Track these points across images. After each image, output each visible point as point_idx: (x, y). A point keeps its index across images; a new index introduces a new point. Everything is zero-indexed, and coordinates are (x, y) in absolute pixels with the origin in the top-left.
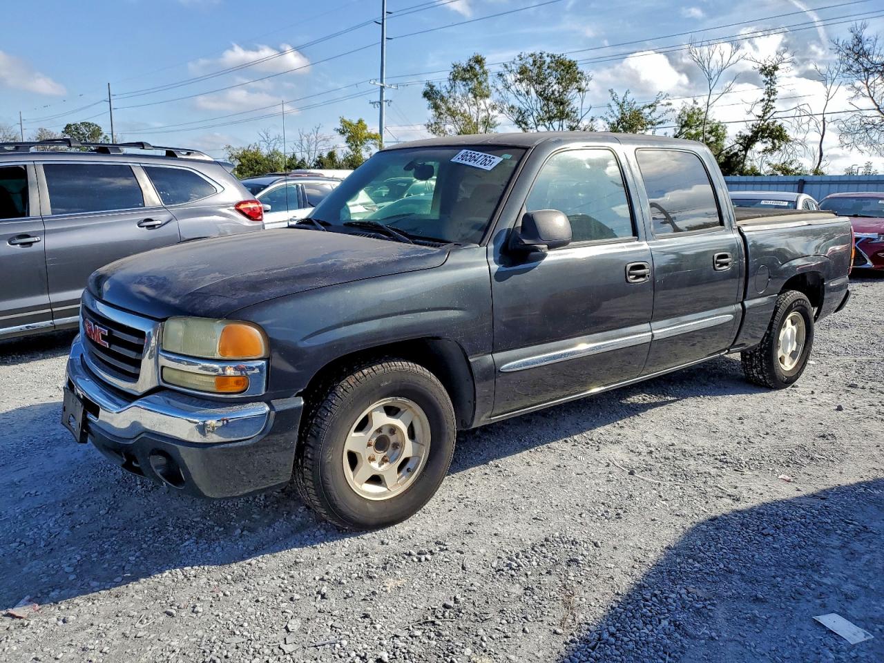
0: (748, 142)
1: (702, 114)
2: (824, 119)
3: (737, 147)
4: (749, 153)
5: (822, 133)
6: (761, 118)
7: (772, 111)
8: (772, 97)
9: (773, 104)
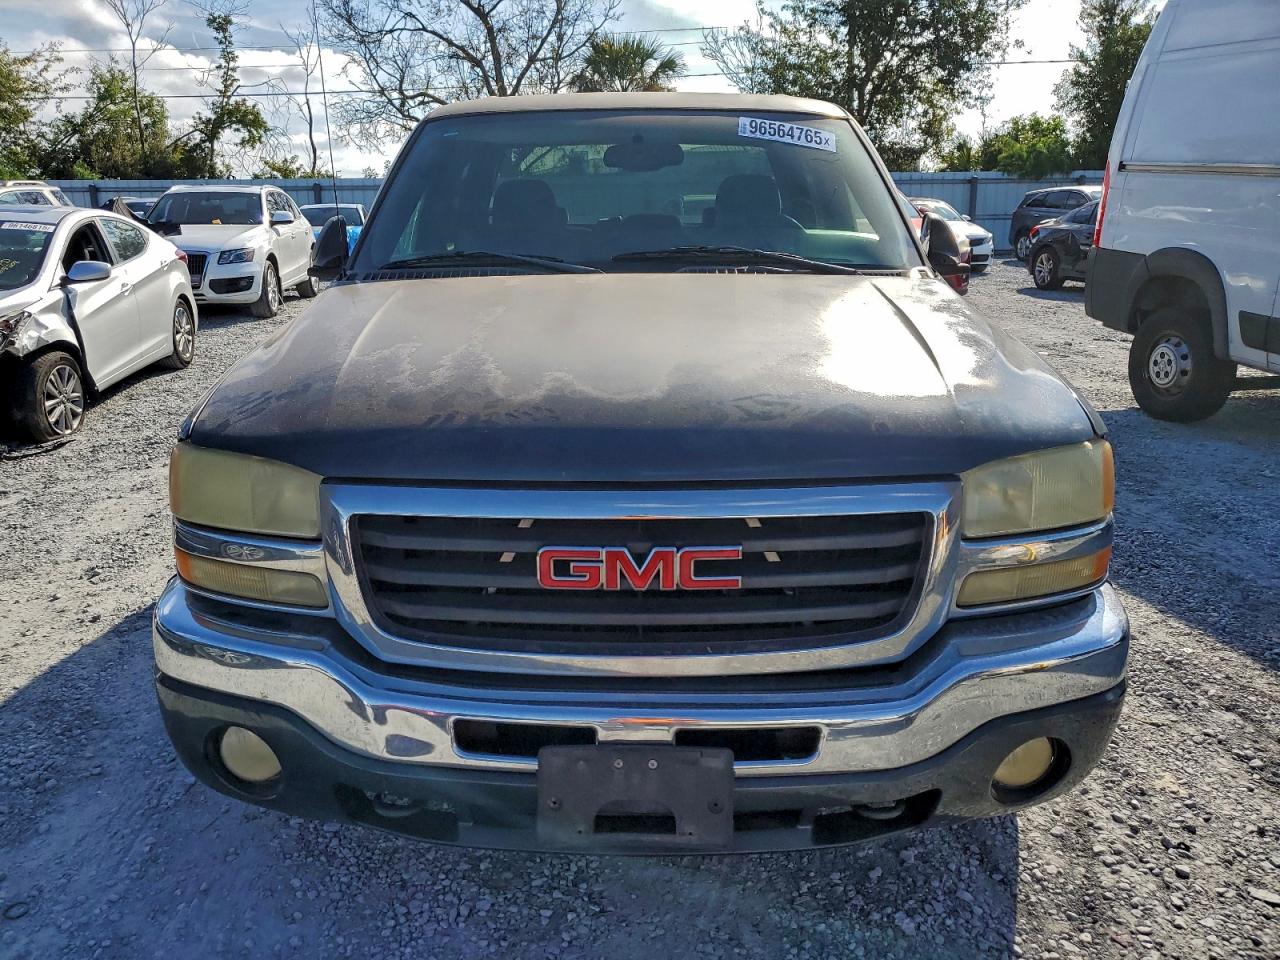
0: (212, 129)
1: (126, 80)
2: (308, 100)
3: (198, 137)
4: (217, 146)
5: (308, 118)
6: (223, 94)
7: (236, 84)
8: (232, 64)
9: (236, 75)
